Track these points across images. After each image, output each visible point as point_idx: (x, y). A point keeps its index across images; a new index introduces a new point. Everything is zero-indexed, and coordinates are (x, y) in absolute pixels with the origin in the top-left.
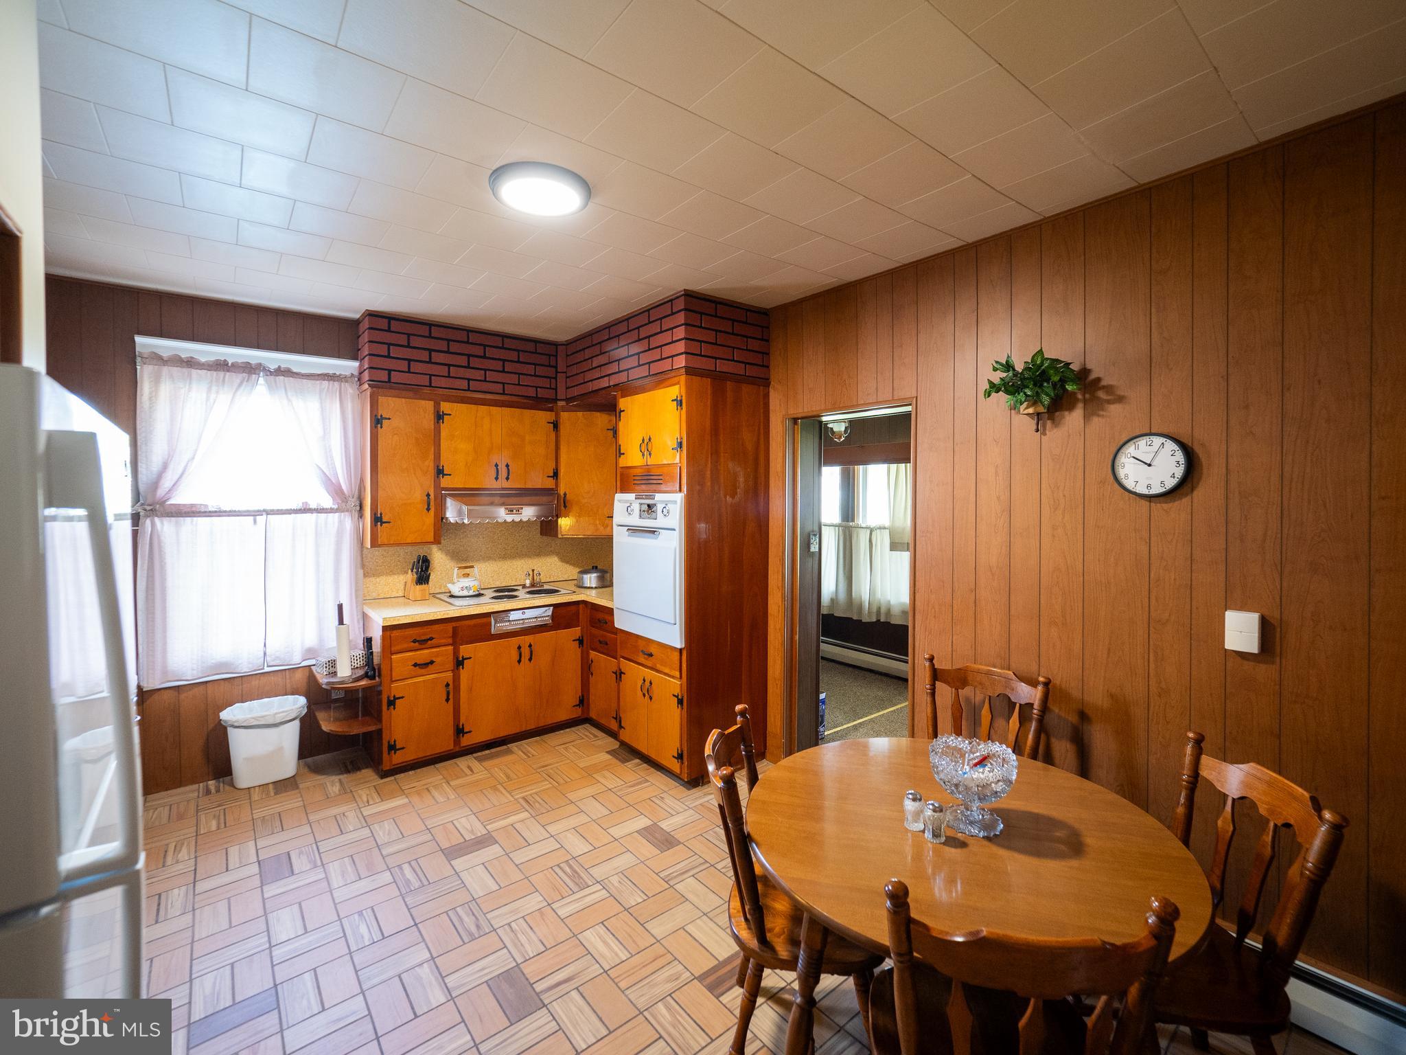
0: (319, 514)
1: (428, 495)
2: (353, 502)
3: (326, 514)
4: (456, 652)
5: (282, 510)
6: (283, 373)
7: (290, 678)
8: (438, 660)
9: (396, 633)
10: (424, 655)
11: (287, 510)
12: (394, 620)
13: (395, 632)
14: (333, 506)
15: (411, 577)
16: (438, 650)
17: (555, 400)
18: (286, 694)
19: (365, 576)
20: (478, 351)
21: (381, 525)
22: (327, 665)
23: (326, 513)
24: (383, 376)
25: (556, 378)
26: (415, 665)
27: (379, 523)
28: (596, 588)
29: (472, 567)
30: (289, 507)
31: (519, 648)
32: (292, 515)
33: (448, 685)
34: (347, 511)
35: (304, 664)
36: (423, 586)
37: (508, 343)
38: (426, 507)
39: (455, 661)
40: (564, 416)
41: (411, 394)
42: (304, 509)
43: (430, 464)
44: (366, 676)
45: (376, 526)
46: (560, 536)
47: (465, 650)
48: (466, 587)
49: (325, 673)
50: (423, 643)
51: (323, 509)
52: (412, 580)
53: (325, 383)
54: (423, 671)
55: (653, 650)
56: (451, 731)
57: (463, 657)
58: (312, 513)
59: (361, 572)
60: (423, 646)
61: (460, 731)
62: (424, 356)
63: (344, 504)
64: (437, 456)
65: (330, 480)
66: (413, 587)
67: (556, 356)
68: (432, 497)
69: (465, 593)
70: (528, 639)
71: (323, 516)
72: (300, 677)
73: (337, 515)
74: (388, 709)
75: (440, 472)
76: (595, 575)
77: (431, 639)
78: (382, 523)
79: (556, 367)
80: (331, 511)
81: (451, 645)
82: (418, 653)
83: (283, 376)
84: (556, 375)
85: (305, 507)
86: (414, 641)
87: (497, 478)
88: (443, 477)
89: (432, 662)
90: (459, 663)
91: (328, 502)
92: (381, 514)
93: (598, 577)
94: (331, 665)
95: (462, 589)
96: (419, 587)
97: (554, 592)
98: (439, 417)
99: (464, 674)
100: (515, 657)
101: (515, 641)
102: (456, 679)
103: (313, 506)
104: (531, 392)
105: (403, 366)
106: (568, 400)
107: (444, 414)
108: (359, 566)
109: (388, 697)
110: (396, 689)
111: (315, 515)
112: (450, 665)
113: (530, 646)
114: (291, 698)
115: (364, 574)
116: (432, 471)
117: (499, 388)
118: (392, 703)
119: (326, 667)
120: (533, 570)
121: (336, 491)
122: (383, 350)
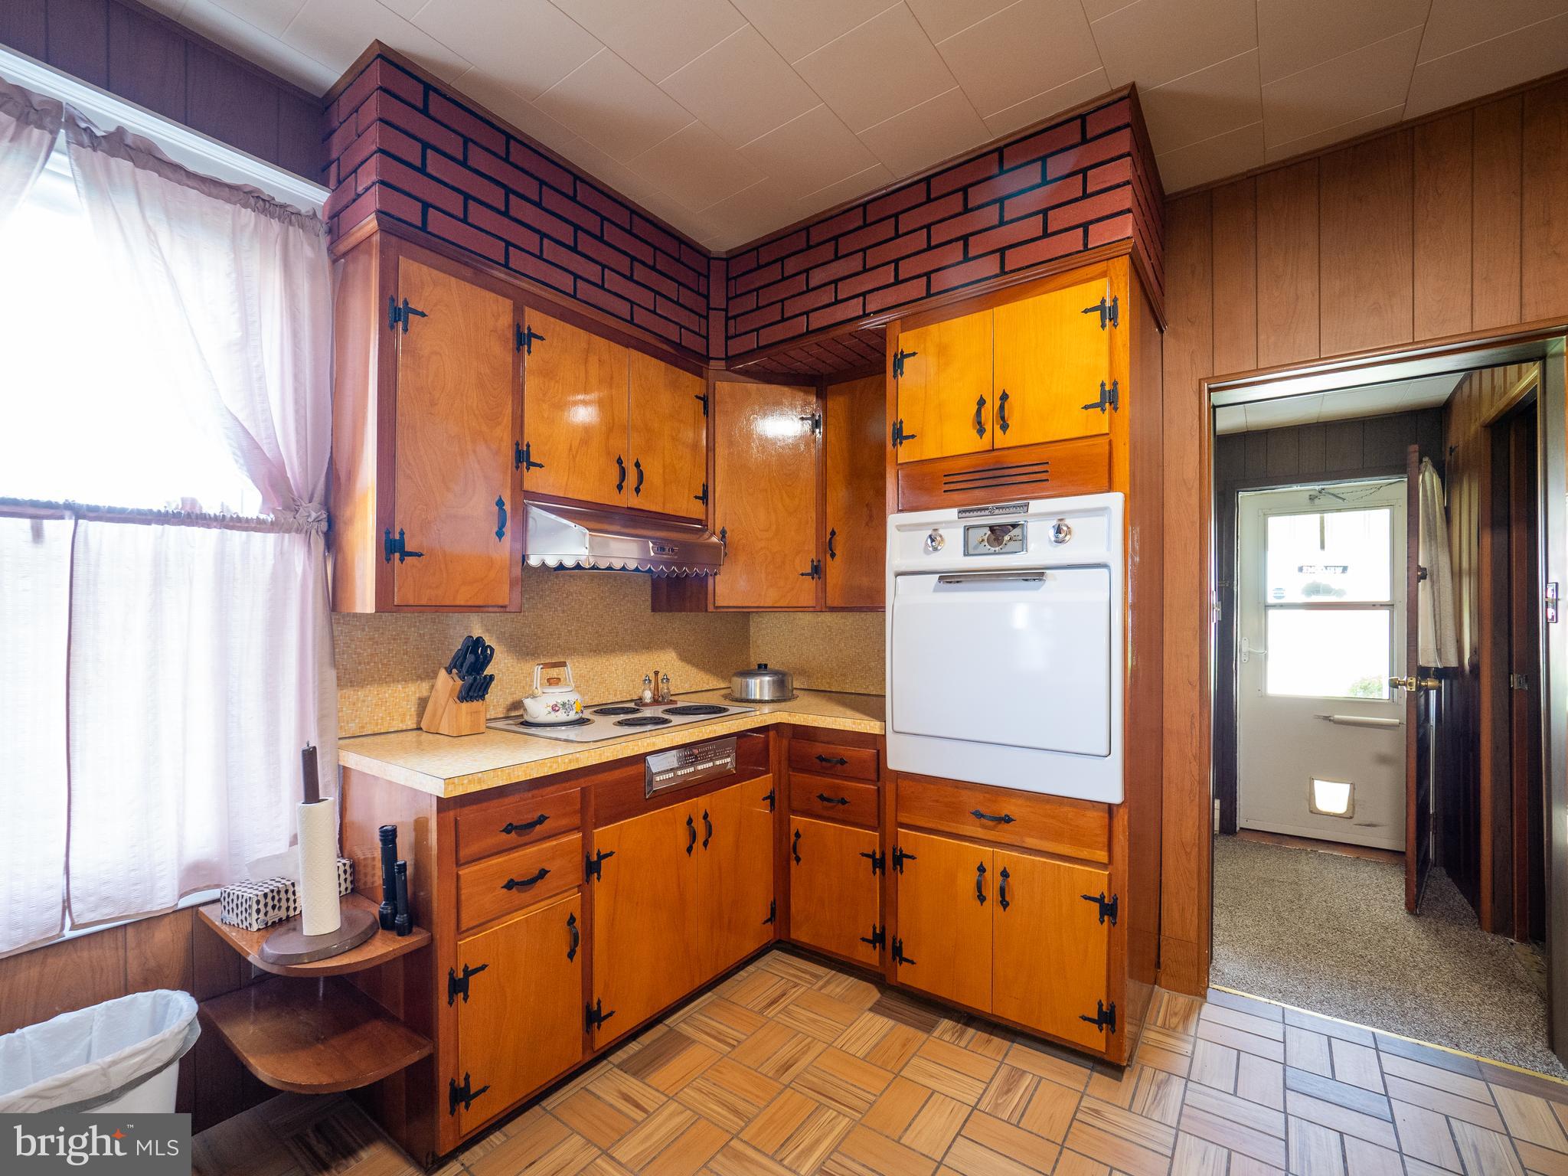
0: (229, 532)
1: (500, 503)
2: (313, 512)
3: (244, 533)
4: (587, 841)
5: (123, 511)
6: (132, 153)
7: (139, 945)
8: (553, 867)
9: (469, 813)
10: (525, 859)
11: (140, 512)
12: (470, 782)
13: (466, 810)
14: (262, 517)
15: (446, 683)
16: (554, 843)
17: (707, 358)
18: (126, 991)
19: (341, 683)
20: (591, 222)
21: (402, 560)
22: (261, 906)
23: (246, 529)
24: (411, 212)
25: (706, 318)
26: (510, 885)
27: (397, 555)
28: (772, 701)
29: (563, 664)
30: (144, 506)
31: (690, 822)
32: (154, 526)
33: (572, 920)
34: (298, 531)
35: (185, 902)
36: (476, 705)
37: (639, 227)
38: (496, 529)
39: (584, 864)
40: (723, 388)
41: (468, 272)
42: (189, 515)
43: (503, 436)
44: (386, 923)
45: (388, 560)
46: (711, 608)
47: (604, 836)
48: (564, 704)
49: (255, 927)
50: (523, 830)
51: (239, 519)
52: (452, 690)
53: (248, 216)
54: (527, 896)
55: (1008, 808)
56: (577, 1021)
57: (598, 854)
58: (209, 527)
59: (331, 674)
60: (526, 839)
61: (593, 1017)
62: (496, 197)
63: (289, 515)
64: (518, 422)
65: (258, 447)
66: (455, 706)
67: (708, 277)
68: (507, 507)
69: (561, 716)
70: (702, 803)
71: (237, 537)
72: (166, 941)
73: (271, 538)
74: (450, 1003)
75: (522, 457)
76: (767, 679)
77: (542, 820)
78: (405, 554)
79: (707, 297)
80: (258, 526)
81: (577, 829)
82: (515, 855)
83: (132, 160)
84: (708, 313)
85: (188, 508)
86: (508, 830)
87: (620, 487)
88: (528, 469)
89: (543, 873)
90: (592, 867)
91: (251, 503)
92: (402, 533)
93: (774, 682)
94: (270, 904)
95: (555, 709)
96: (465, 706)
97: (720, 712)
98: (522, 339)
99: (601, 890)
100: (683, 840)
101: (682, 809)
102: (587, 904)
103: (211, 508)
104: (672, 333)
105: (455, 204)
106: (730, 360)
107: (531, 335)
108: (327, 659)
109: (451, 974)
110: (470, 950)
111: (215, 532)
112: (576, 876)
113: (706, 816)
114: (143, 999)
115: (339, 679)
116: (509, 453)
117: (623, 309)
118: (459, 986)
119: (258, 911)
120: (656, 673)
121: (273, 481)
122: (411, 151)
